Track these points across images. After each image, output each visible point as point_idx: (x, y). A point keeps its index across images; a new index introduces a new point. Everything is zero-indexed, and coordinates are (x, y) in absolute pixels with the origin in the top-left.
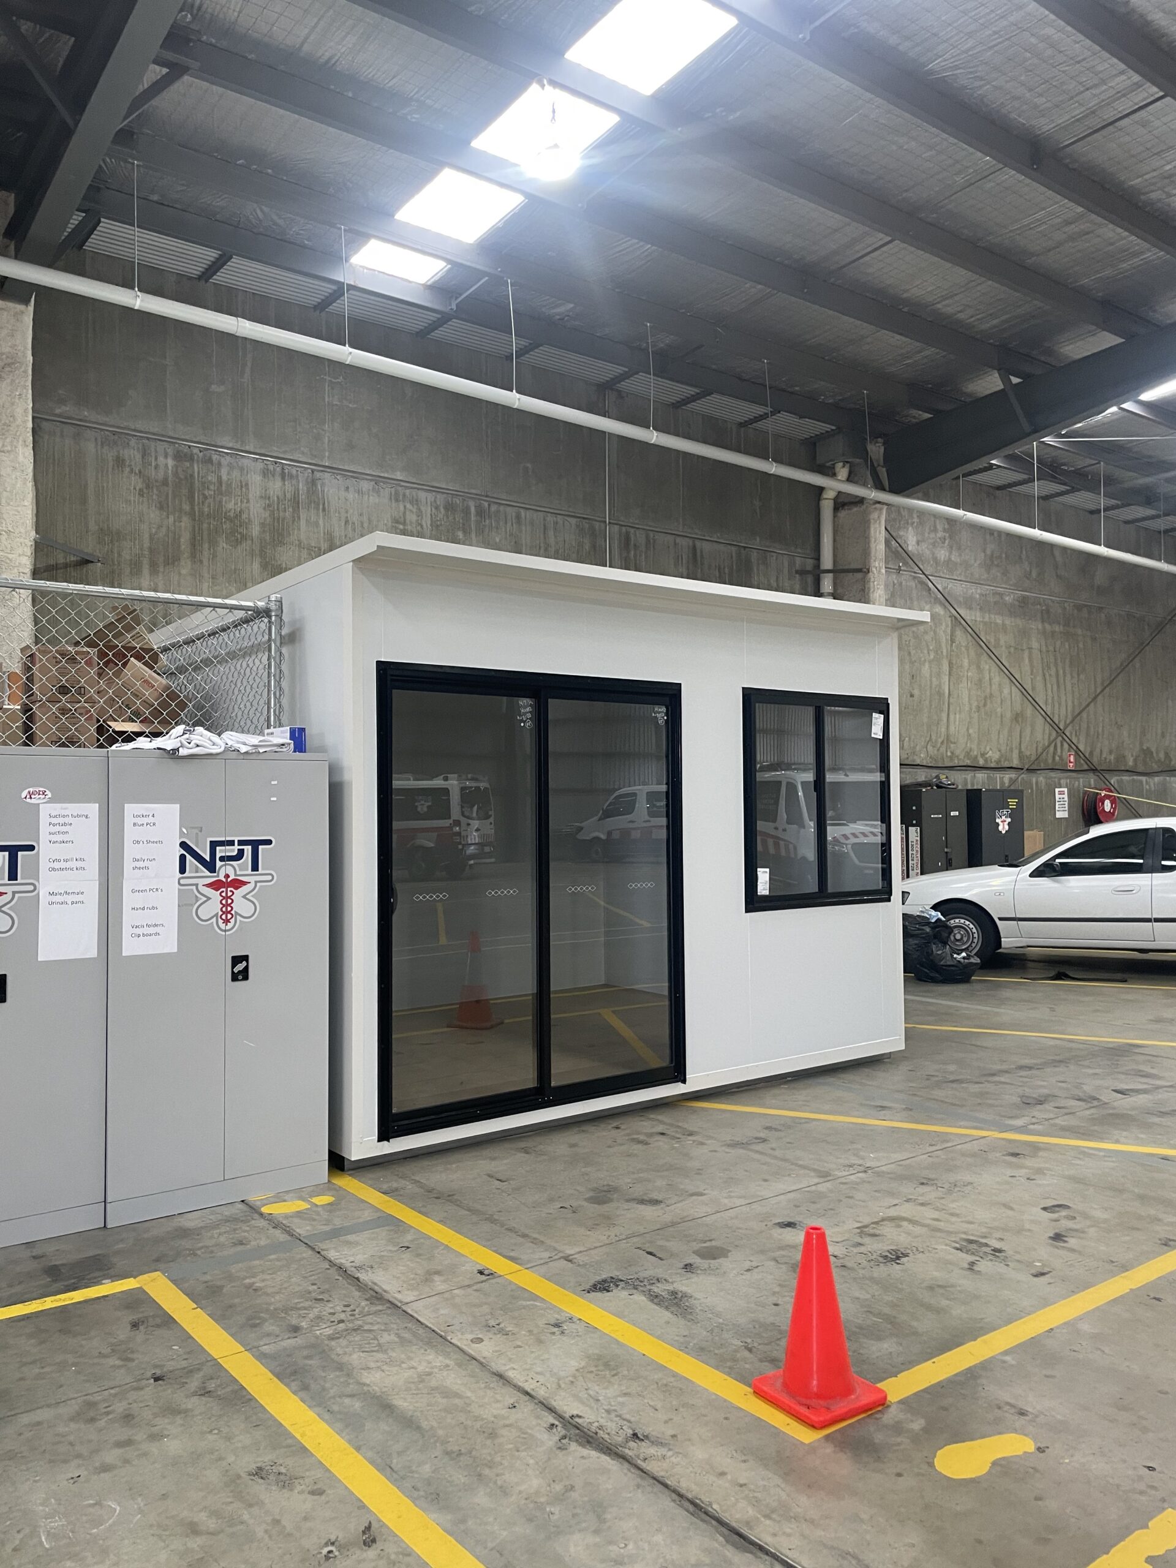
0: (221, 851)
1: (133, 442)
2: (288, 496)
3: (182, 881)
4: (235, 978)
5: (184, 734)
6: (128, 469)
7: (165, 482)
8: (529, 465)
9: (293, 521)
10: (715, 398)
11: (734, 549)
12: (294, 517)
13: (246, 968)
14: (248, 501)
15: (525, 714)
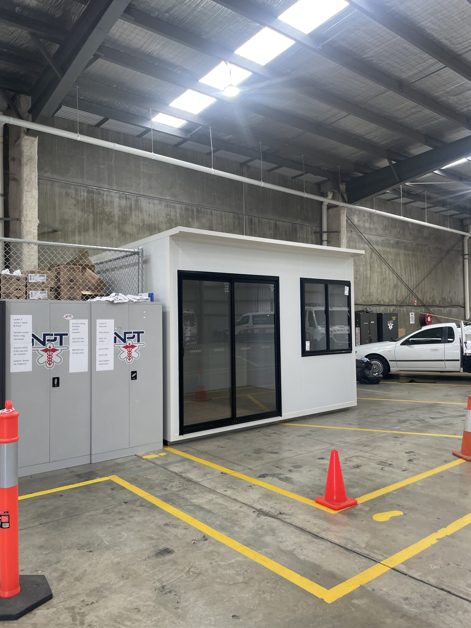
0: (127, 335)
1: (72, 187)
2: (128, 206)
3: (115, 346)
4: (132, 379)
5: (115, 296)
6: (70, 197)
7: (84, 201)
8: (216, 194)
9: (130, 215)
10: (284, 168)
11: (290, 224)
12: (130, 214)
13: (136, 375)
14: (114, 208)
15: (226, 288)
